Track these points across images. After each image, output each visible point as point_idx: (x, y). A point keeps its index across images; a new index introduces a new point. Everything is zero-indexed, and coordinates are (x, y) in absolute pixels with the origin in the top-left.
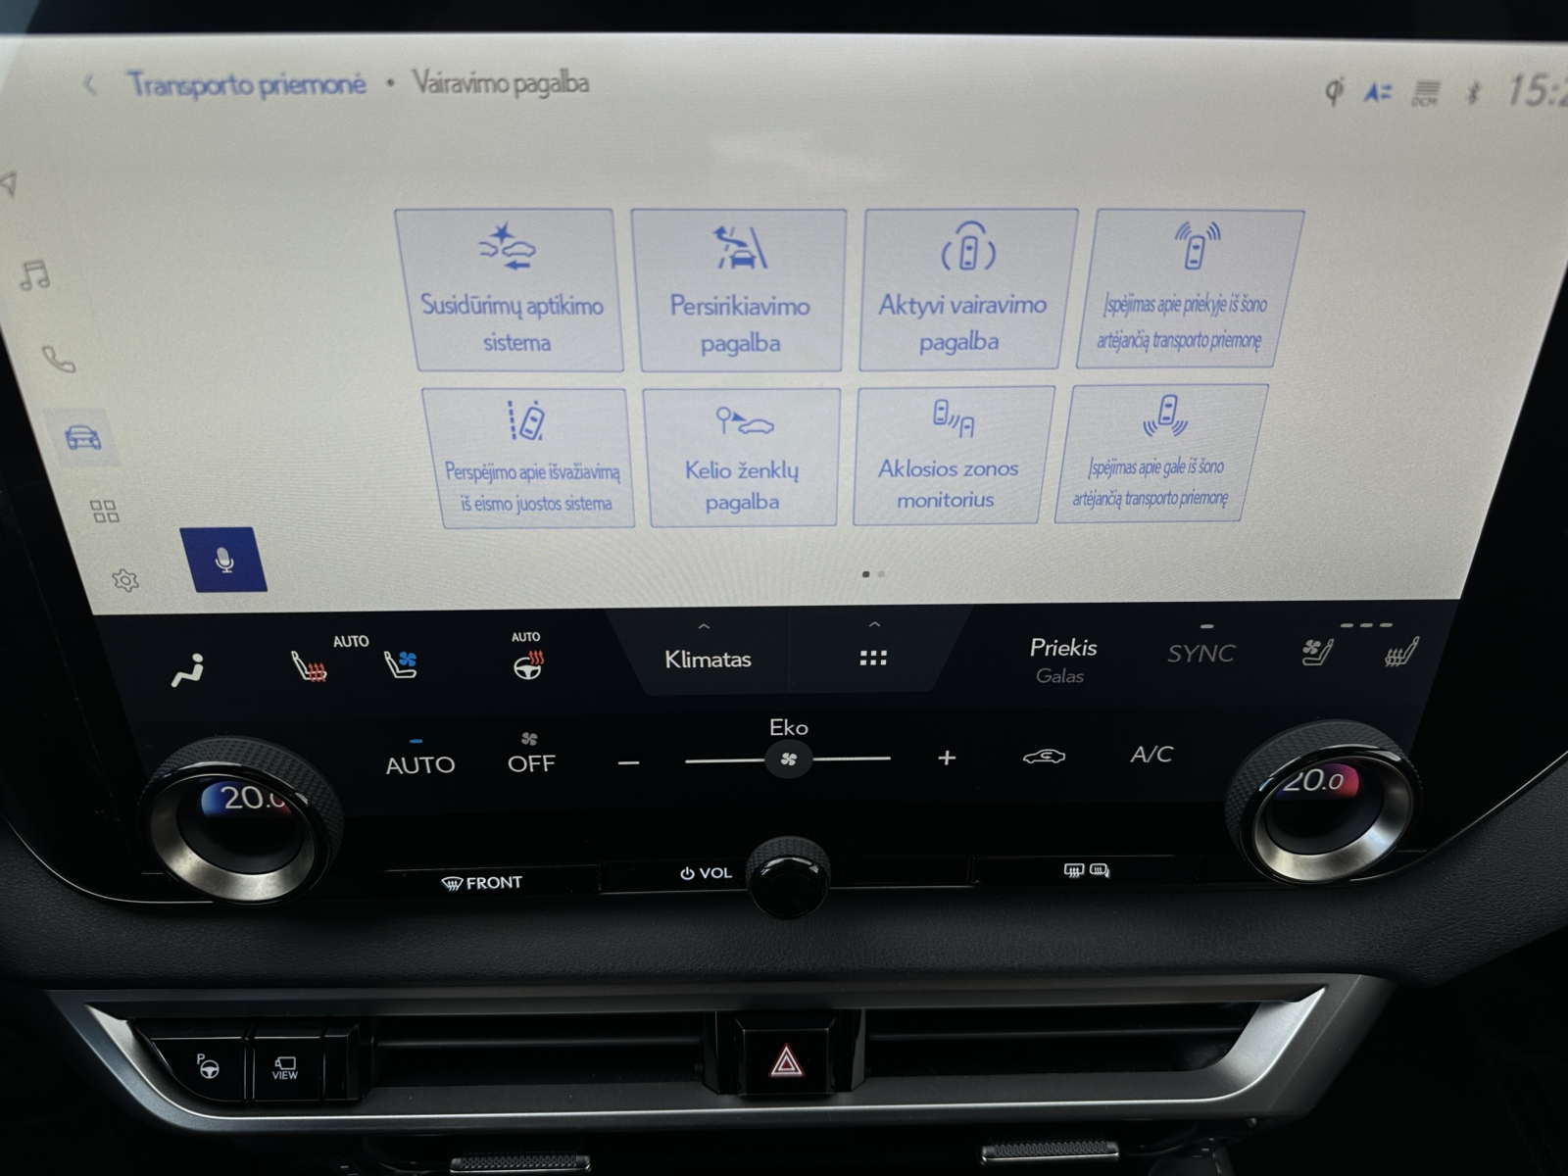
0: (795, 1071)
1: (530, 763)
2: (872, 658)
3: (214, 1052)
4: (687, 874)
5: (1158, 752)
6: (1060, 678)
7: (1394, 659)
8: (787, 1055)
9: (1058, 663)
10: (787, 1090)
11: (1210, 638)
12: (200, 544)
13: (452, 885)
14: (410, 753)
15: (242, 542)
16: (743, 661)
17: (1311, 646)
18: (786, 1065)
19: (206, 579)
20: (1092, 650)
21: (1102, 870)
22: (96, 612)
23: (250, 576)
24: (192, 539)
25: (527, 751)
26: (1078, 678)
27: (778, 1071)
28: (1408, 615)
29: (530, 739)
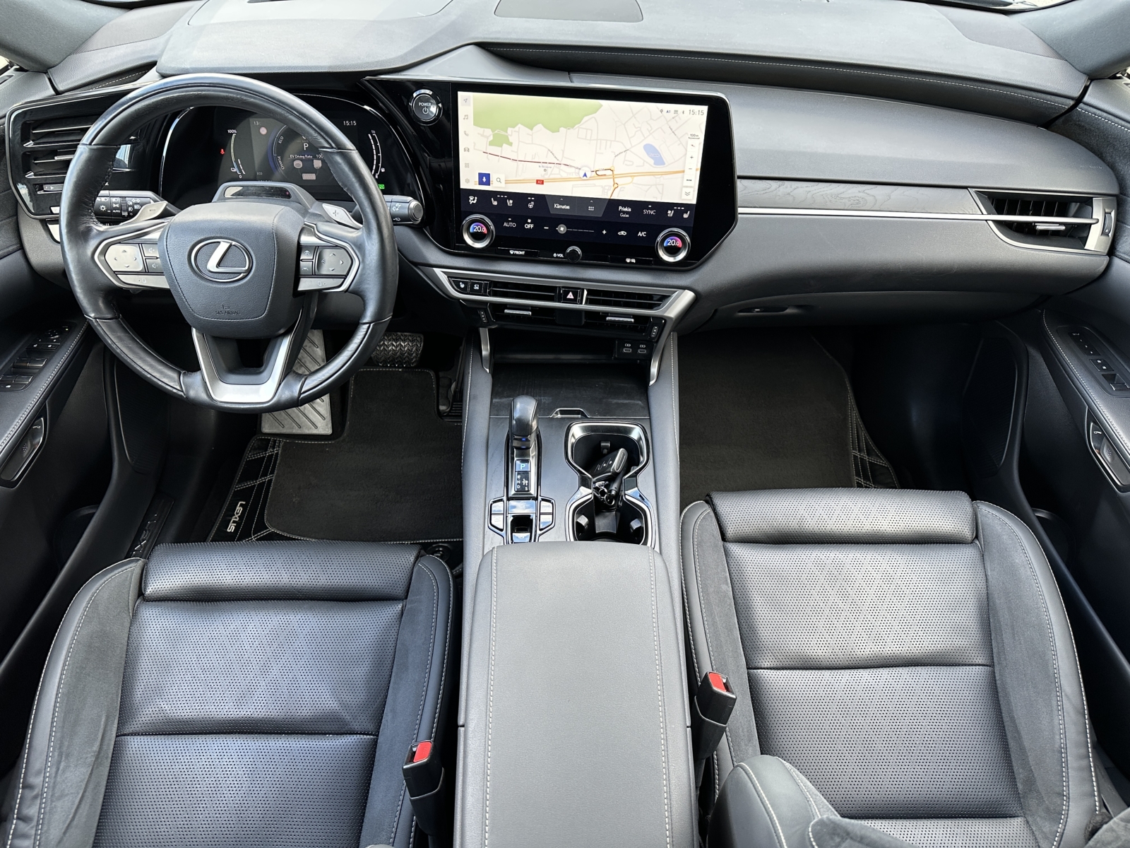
0: (572, 297)
1: (529, 226)
2: (591, 208)
3: (463, 282)
4: (555, 255)
5: (643, 233)
6: (624, 216)
7: (686, 216)
8: (571, 294)
9: (624, 212)
10: (570, 301)
11: (651, 209)
12: (481, 175)
13: (512, 252)
14: (509, 222)
15: (488, 176)
16: (568, 207)
17: (669, 212)
18: (570, 296)
19: (481, 183)
20: (630, 210)
21: (634, 261)
22: (461, 187)
23: (488, 183)
24: (480, 174)
25: (528, 223)
26: (627, 216)
27: (568, 297)
28: (687, 207)
29: (529, 221)
